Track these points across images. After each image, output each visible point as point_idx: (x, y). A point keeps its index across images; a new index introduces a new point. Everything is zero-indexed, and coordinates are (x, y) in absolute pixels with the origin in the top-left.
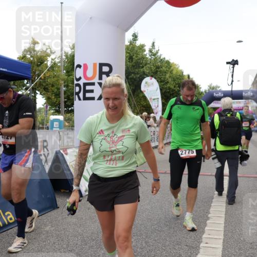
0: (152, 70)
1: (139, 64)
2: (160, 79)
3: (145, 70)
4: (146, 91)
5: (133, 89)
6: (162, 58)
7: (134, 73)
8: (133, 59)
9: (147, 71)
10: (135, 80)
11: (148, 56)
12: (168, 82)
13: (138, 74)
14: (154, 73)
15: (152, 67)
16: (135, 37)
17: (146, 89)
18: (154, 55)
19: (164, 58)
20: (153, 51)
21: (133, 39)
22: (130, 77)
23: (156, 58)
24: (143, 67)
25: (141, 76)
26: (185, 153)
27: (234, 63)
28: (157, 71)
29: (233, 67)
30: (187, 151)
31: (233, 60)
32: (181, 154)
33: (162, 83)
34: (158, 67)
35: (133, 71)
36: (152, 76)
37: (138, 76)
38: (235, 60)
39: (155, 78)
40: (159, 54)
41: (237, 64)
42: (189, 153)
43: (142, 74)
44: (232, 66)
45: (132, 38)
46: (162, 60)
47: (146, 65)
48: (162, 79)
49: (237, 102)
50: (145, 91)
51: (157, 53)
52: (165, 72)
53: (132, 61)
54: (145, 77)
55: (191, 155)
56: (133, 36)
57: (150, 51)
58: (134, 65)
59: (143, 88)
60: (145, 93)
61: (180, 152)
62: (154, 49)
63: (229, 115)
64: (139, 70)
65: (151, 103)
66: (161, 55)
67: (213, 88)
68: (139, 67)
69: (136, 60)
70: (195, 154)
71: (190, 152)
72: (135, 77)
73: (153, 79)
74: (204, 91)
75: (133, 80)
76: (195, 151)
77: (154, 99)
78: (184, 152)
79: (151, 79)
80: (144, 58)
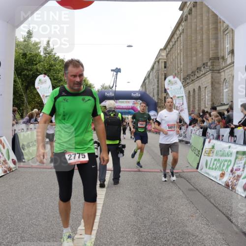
0: (45, 68)
1: (32, 61)
2: (53, 76)
3: (38, 68)
4: (40, 88)
5: (25, 86)
6: (56, 57)
7: (27, 70)
8: (26, 55)
9: (40, 69)
10: (28, 76)
11: (42, 54)
12: (61, 80)
13: (31, 70)
14: (47, 71)
15: (46, 64)
16: (30, 34)
18: (48, 54)
19: (59, 57)
20: (48, 49)
21: (27, 36)
22: (23, 73)
23: (50, 56)
24: (36, 64)
25: (34, 73)
27: (118, 71)
28: (50, 69)
29: (117, 74)
30: (77, 155)
31: (117, 68)
32: (69, 159)
33: (56, 81)
34: (51, 66)
35: (26, 68)
36: (45, 74)
37: (31, 73)
38: (119, 68)
39: (48, 76)
40: (53, 53)
41: (120, 72)
42: (79, 157)
43: (35, 71)
44: (115, 73)
46: (56, 58)
47: (40, 62)
48: (55, 77)
49: (126, 102)
50: (38, 88)
51: (52, 51)
52: (59, 71)
53: (26, 57)
54: (39, 75)
56: (27, 33)
57: (45, 49)
58: (28, 61)
59: (36, 86)
60: (38, 90)
61: (67, 157)
62: (49, 47)
63: (112, 115)
64: (33, 67)
65: (43, 100)
66: (55, 54)
67: (106, 88)
68: (33, 64)
69: (30, 57)
70: (87, 159)
72: (27, 74)
73: (46, 77)
74: (97, 90)
75: (26, 77)
76: (86, 155)
77: (46, 96)
78: (73, 156)
79: (44, 77)
80: (37, 55)
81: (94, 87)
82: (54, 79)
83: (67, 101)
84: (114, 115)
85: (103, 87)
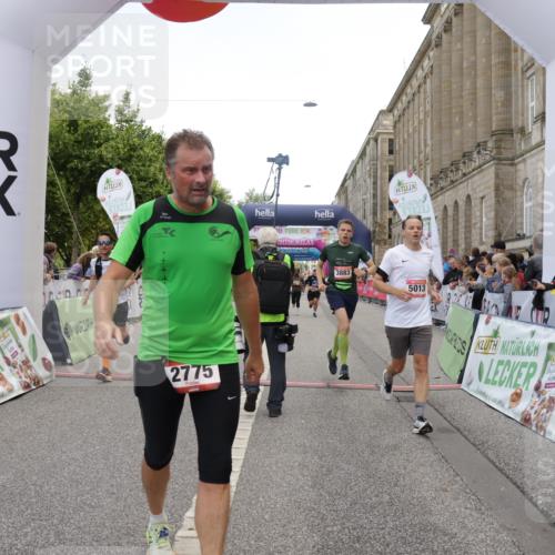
0: (119, 153)
1: (91, 139)
2: (138, 173)
3: (104, 153)
4: (107, 199)
5: (75, 193)
6: (143, 128)
7: (78, 157)
8: (77, 125)
9: (108, 156)
10: (81, 172)
11: (112, 121)
12: (156, 181)
13: (88, 159)
14: (122, 160)
15: (120, 146)
16: (85, 77)
17: (106, 196)
18: (127, 121)
19: (150, 129)
20: (126, 112)
21: (80, 82)
22: (69, 166)
23: (131, 127)
24: (99, 145)
25: (94, 164)
26: (186, 378)
27: (282, 160)
28: (131, 156)
29: (280, 169)
31: (280, 156)
33: (143, 184)
34: (133, 148)
35: (78, 153)
36: (119, 167)
37: (88, 164)
38: (284, 155)
39: (126, 172)
40: (138, 120)
41: (287, 164)
42: (197, 376)
43: (97, 160)
44: (276, 166)
45: (77, 79)
46: (143, 132)
47: (107, 140)
48: (142, 174)
49: (302, 230)
50: (104, 200)
51: (135, 116)
52: (150, 160)
53: (76, 130)
54: (105, 170)
55: (204, 381)
56: (80, 75)
57: (120, 111)
58: (80, 138)
59: (100, 194)
60: (103, 204)
61: (169, 372)
62: (129, 106)
63: (271, 258)
64: (92, 151)
65: (115, 226)
66: (142, 122)
67: (257, 199)
68: (91, 144)
69: (85, 129)
71: (201, 372)
72: (80, 167)
73: (122, 173)
74: (236, 203)
75: (76, 173)
77: (122, 218)
78: (182, 372)
79: (118, 174)
80: (103, 124)
81: (230, 197)
82: (141, 179)
83: (171, 234)
84: (276, 258)
85: (251, 198)
